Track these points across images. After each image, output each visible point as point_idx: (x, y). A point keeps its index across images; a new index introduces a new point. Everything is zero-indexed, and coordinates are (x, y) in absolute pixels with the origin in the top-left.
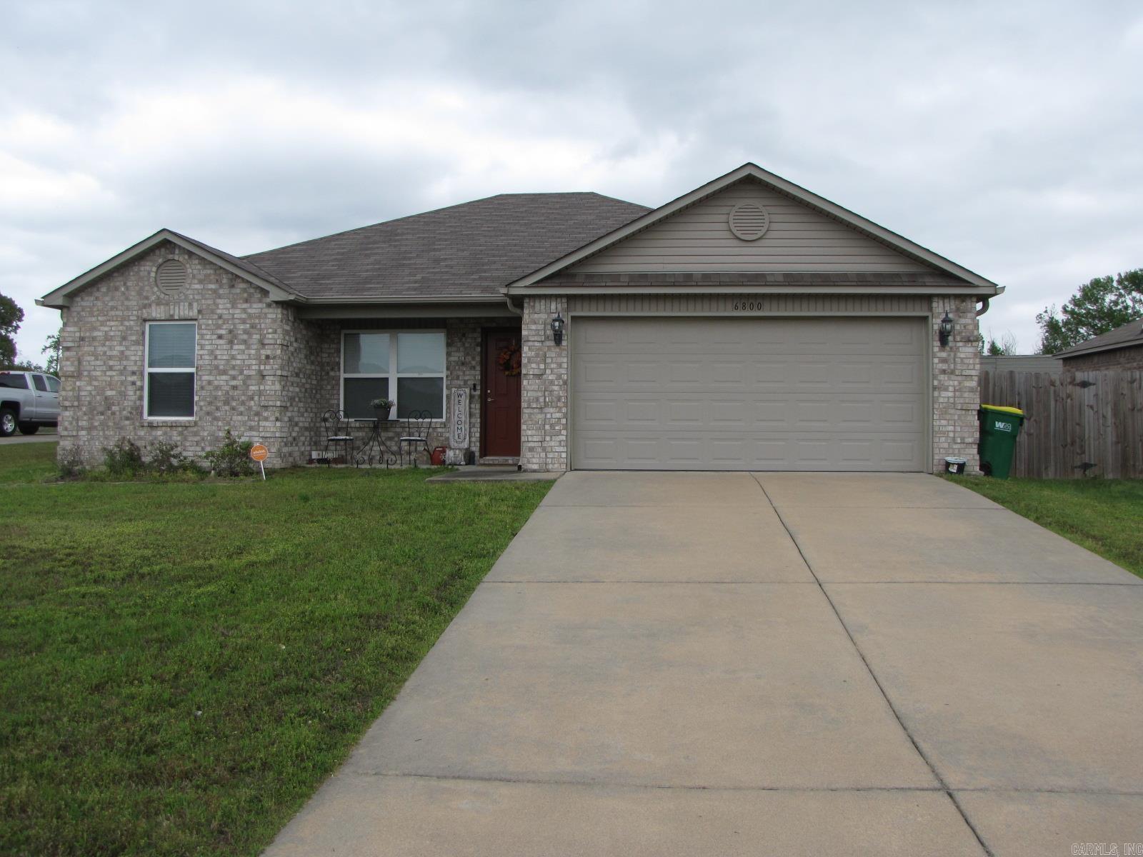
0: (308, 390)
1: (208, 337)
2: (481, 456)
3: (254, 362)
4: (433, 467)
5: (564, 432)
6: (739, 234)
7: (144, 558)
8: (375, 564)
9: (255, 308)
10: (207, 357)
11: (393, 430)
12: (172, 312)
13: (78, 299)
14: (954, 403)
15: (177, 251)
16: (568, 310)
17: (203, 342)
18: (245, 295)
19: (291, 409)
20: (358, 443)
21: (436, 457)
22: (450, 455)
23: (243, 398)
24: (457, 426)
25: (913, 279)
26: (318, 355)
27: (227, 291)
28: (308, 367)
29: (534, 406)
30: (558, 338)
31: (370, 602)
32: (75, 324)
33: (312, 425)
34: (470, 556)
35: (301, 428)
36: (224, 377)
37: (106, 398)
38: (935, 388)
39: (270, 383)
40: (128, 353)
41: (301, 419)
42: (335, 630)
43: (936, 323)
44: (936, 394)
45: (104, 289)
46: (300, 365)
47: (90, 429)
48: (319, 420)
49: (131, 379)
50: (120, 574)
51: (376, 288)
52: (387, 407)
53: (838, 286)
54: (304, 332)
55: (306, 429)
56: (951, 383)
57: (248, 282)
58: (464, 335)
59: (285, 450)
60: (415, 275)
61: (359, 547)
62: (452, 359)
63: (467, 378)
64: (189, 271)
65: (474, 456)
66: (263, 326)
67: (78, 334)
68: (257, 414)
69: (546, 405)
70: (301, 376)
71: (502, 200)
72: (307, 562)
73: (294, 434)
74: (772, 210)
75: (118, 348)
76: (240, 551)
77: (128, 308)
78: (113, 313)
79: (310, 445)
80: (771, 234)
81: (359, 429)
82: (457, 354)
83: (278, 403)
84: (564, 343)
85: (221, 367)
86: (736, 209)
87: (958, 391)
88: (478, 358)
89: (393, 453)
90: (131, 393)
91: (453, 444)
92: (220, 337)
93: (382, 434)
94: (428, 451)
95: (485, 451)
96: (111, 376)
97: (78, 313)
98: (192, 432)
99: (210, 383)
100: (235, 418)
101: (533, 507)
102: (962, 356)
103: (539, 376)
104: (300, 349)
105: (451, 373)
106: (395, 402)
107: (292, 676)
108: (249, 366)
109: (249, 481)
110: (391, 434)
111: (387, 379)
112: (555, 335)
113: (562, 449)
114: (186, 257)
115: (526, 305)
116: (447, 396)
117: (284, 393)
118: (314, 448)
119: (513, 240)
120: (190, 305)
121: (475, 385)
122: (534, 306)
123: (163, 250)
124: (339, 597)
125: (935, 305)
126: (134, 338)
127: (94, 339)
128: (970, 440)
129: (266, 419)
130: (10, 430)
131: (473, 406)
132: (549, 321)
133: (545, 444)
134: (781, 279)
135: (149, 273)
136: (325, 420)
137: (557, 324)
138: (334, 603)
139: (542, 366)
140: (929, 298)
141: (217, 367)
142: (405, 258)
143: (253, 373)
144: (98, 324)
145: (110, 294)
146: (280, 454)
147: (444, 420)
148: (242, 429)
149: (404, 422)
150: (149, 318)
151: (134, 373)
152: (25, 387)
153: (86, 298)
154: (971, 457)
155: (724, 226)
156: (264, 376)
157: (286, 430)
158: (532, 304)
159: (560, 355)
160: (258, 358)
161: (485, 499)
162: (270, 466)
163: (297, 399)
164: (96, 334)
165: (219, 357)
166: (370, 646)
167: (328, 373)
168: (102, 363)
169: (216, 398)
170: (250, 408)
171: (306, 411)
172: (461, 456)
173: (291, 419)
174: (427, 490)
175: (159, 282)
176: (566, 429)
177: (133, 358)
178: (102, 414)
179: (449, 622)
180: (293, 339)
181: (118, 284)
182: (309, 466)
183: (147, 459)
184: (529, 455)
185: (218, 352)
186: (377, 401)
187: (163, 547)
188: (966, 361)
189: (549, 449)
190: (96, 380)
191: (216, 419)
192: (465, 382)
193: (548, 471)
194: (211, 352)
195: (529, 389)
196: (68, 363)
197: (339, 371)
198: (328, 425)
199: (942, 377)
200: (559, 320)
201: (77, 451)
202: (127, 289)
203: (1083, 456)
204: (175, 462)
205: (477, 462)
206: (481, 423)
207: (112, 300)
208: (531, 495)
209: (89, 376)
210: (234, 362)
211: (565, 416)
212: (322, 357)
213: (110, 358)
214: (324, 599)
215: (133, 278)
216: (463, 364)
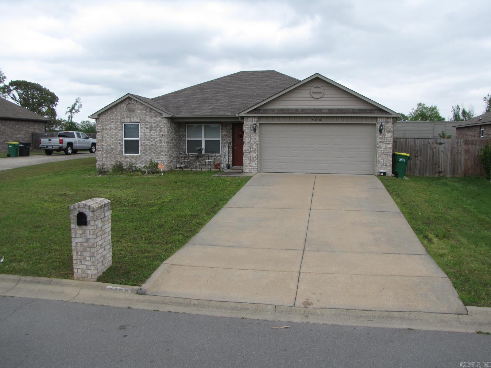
0: (176, 145)
1: (143, 128)
2: (232, 166)
3: (158, 137)
4: (216, 170)
5: (257, 160)
6: (314, 96)
7: (135, 200)
8: (196, 202)
9: (158, 119)
10: (143, 135)
11: (203, 157)
12: (131, 120)
13: (101, 116)
14: (384, 152)
15: (132, 100)
16: (258, 121)
17: (142, 130)
18: (155, 115)
19: (170, 151)
20: (192, 162)
21: (217, 166)
22: (222, 165)
23: (155, 148)
24: (224, 156)
25: (371, 111)
26: (178, 132)
27: (149, 113)
28: (175, 137)
29: (247, 152)
30: (255, 130)
31: (194, 212)
32: (101, 124)
33: (177, 156)
34: (221, 200)
35: (173, 157)
36: (149, 141)
37: (111, 148)
38: (377, 148)
39: (163, 143)
40: (118, 133)
41: (173, 154)
42: (186, 218)
43: (378, 126)
44: (378, 149)
45: (109, 113)
46: (172, 137)
47: (106, 158)
48: (179, 154)
49: (119, 142)
50: (130, 204)
51: (197, 112)
52: (201, 150)
53: (346, 114)
54: (174, 126)
55: (175, 157)
56: (383, 146)
57: (155, 110)
58: (226, 126)
59: (168, 165)
60: (210, 107)
61: (192, 197)
62: (222, 134)
63: (228, 140)
64: (137, 107)
65: (230, 166)
66: (161, 125)
67: (102, 127)
68: (159, 153)
69: (251, 151)
70: (173, 140)
71: (242, 74)
72: (178, 202)
73: (171, 159)
74: (325, 88)
75: (114, 132)
76: (160, 199)
77: (117, 119)
78: (113, 120)
79: (176, 162)
80: (324, 96)
81: (192, 157)
82: (224, 132)
83: (166, 150)
84: (257, 132)
85: (148, 138)
86: (313, 88)
87: (385, 148)
88: (231, 134)
89: (203, 165)
90: (119, 146)
91: (223, 162)
92: (147, 128)
93: (200, 159)
94: (215, 164)
95: (233, 164)
96: (113, 141)
97: (102, 120)
98: (139, 159)
99: (144, 143)
100: (152, 154)
101: (243, 186)
102: (387, 137)
103: (249, 142)
104: (172, 131)
105: (222, 138)
106: (204, 148)
107: (176, 227)
108: (157, 138)
109: (158, 175)
110: (203, 159)
111: (201, 140)
112: (254, 129)
113: (256, 166)
114: (136, 102)
115: (245, 119)
116: (221, 146)
117: (168, 146)
118: (178, 163)
119: (244, 92)
120: (137, 118)
121: (230, 143)
122: (247, 120)
123: (128, 100)
124: (186, 211)
125: (378, 120)
126: (119, 128)
127: (107, 129)
128: (389, 165)
129: (162, 155)
130: (70, 153)
131: (229, 149)
132: (252, 124)
133: (251, 164)
134: (327, 111)
135: (124, 107)
136: (181, 154)
137: (254, 126)
138: (185, 212)
139: (250, 139)
140: (377, 118)
141: (146, 138)
142: (207, 99)
143: (158, 140)
144: (108, 124)
145: (111, 114)
146: (167, 166)
147: (220, 154)
148: (155, 158)
149: (207, 155)
150: (124, 122)
151: (120, 140)
152: (74, 137)
153: (104, 116)
154: (389, 170)
155: (309, 93)
156: (161, 141)
157: (169, 158)
158: (246, 119)
159: (255, 136)
160: (159, 135)
161: (229, 183)
162: (164, 170)
163: (172, 148)
164: (107, 127)
165: (147, 135)
166: (193, 222)
167: (182, 138)
168: (110, 137)
169: (146, 148)
170: (157, 151)
171: (175, 151)
172: (225, 166)
173: (170, 155)
174: (212, 180)
175: (127, 110)
176: (257, 159)
177: (119, 135)
178: (110, 153)
179: (213, 217)
180: (170, 128)
181: (114, 111)
182: (176, 169)
183: (125, 167)
184: (245, 167)
185: (146, 133)
186: (198, 148)
187: (139, 197)
188: (388, 139)
189: (252, 166)
190: (108, 142)
191: (146, 155)
192: (227, 141)
193: (252, 173)
194: (144, 133)
195: (246, 146)
196: (99, 137)
197: (185, 137)
198: (182, 155)
199: (380, 144)
200: (255, 124)
201: (103, 164)
202: (117, 112)
203: (439, 168)
204: (134, 169)
205: (231, 168)
206: (232, 155)
207: (112, 116)
208: (243, 182)
209: (106, 141)
210: (151, 137)
211: (257, 155)
212: (180, 133)
213: (112, 135)
214: (182, 211)
215: (119, 109)
216: (226, 136)
